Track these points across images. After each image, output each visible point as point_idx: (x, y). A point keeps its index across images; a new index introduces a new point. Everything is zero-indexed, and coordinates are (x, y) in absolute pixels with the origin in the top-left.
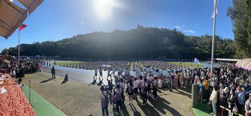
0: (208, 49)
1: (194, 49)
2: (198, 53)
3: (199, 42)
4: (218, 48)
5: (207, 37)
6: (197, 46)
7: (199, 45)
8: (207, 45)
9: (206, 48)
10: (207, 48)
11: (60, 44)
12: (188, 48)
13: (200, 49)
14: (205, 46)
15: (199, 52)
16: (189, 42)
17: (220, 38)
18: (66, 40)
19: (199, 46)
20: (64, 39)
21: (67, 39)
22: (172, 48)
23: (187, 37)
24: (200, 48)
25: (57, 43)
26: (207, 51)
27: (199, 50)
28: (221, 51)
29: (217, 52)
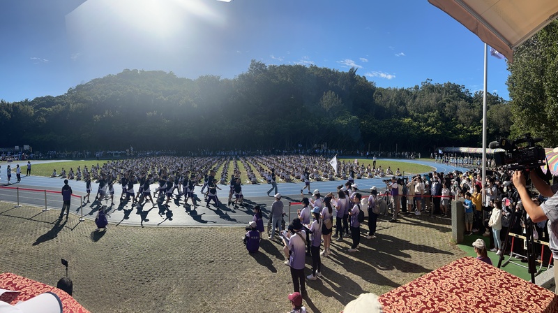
0: (436, 124)
1: (401, 124)
2: (412, 135)
3: (410, 106)
4: (461, 118)
5: (429, 88)
6: (406, 115)
7: (411, 113)
8: (431, 110)
9: (429, 121)
10: (433, 119)
11: (31, 111)
12: (384, 122)
13: (415, 124)
14: (426, 115)
15: (412, 132)
16: (388, 106)
17: (463, 90)
18: (48, 101)
19: (412, 117)
20: (42, 99)
21: (49, 97)
22: (345, 122)
23: (381, 92)
24: (415, 120)
25: (21, 108)
26: (433, 127)
27: (413, 127)
28: (471, 128)
29: (461, 129)
